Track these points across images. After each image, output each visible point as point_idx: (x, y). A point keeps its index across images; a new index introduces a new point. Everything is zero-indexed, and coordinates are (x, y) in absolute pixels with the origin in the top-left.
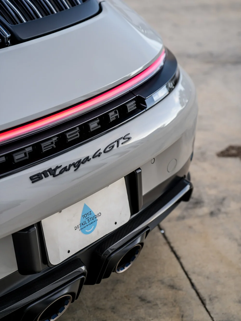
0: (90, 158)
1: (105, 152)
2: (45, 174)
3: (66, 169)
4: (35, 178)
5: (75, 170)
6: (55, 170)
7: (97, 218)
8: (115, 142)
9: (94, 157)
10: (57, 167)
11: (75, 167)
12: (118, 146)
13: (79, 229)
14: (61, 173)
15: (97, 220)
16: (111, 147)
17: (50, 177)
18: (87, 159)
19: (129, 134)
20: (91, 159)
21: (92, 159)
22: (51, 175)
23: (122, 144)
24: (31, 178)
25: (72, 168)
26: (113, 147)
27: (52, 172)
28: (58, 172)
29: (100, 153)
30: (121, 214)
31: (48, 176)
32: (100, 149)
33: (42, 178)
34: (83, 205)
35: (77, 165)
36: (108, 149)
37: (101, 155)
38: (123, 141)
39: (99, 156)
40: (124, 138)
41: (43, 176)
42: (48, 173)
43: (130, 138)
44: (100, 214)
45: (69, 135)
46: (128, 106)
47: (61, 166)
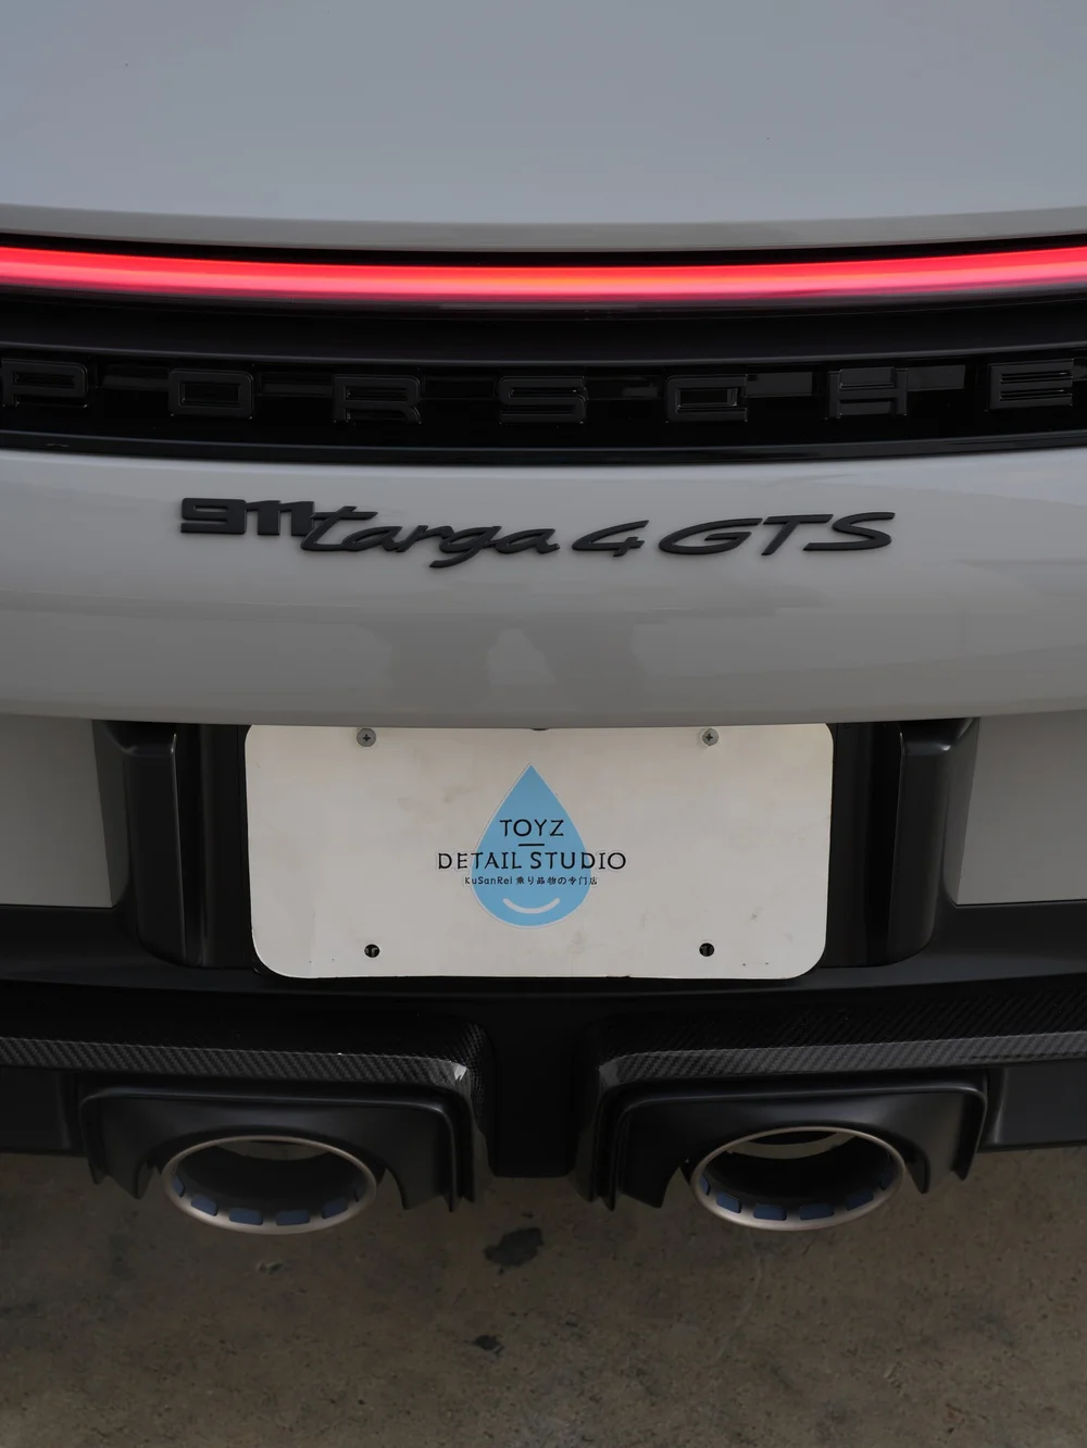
0: (551, 541)
1: (669, 546)
2: (269, 516)
3: (387, 540)
4: (206, 518)
5: (436, 565)
6: (329, 520)
7: (594, 872)
8: (771, 521)
9: (586, 545)
10: (348, 514)
11: (443, 550)
12: (769, 551)
13: (469, 872)
14: (352, 545)
15: (594, 882)
16: (725, 536)
17: (285, 545)
18: (538, 542)
19: (888, 517)
20: (555, 548)
21: (565, 555)
22: (295, 533)
23: (811, 548)
24: (189, 507)
25: (428, 552)
26: (736, 540)
28: (339, 533)
29: (635, 544)
30: (754, 916)
31: (275, 533)
32: (642, 525)
33: (239, 531)
34: (521, 771)
35: (459, 546)
36: (694, 542)
37: (631, 555)
38: (823, 534)
39: (618, 551)
40: (843, 526)
41: (252, 520)
42: (285, 521)
43: (879, 541)
44: (616, 861)
45: (518, 392)
46: (998, 371)
47: (369, 516)
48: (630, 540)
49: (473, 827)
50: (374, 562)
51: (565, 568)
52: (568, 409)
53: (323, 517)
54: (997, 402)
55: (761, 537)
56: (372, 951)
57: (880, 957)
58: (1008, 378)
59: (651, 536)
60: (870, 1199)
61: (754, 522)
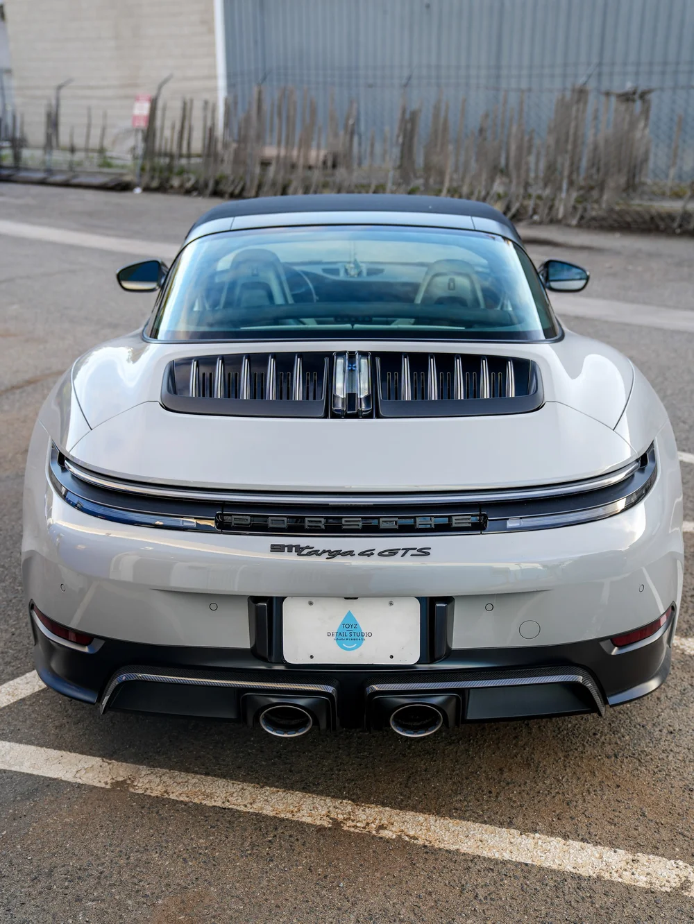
0: (353, 553)
1: (380, 554)
2: (290, 548)
4: (276, 549)
5: (327, 558)
6: (303, 549)
7: (365, 637)
8: (403, 549)
9: (362, 554)
10: (308, 547)
11: (329, 555)
12: (403, 555)
13: (334, 637)
14: (309, 554)
15: (364, 640)
16: (393, 552)
18: (351, 553)
19: (430, 549)
20: (354, 555)
21: (357, 556)
22: (296, 551)
23: (412, 555)
24: (272, 546)
25: (326, 555)
26: (395, 553)
27: (299, 550)
28: (305, 552)
29: (372, 554)
30: (403, 648)
31: (292, 552)
32: (374, 550)
33: (283, 551)
35: (333, 554)
36: (387, 553)
37: (372, 557)
38: (415, 552)
39: (369, 555)
40: (419, 550)
41: (286, 549)
42: (294, 549)
43: (428, 554)
44: (370, 635)
45: (346, 521)
46: (454, 518)
47: (313, 548)
49: (335, 626)
50: (314, 559)
51: (356, 562)
52: (358, 525)
53: (302, 548)
55: (401, 552)
56: (312, 657)
57: (433, 661)
58: (456, 520)
59: (376, 552)
60: (434, 728)
61: (399, 549)
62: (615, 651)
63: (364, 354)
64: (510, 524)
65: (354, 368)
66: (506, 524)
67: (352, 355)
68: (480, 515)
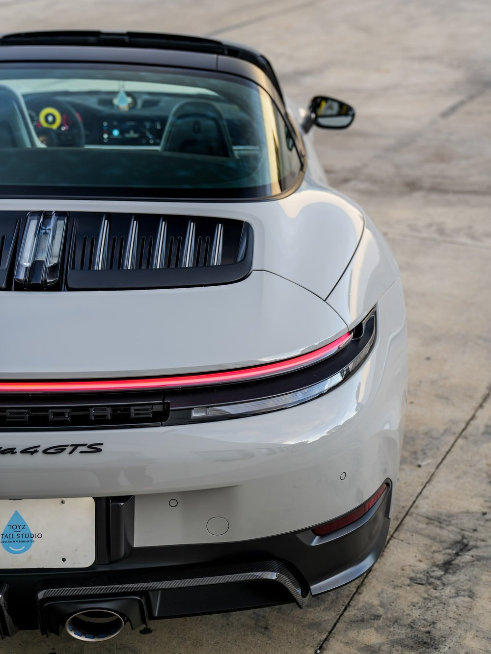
0: (15, 451)
1: (45, 452)
7: (34, 539)
8: (72, 445)
9: (24, 452)
12: (71, 453)
15: (34, 542)
16: (60, 449)
18: (12, 451)
19: (102, 444)
20: (16, 452)
21: (18, 454)
23: (81, 452)
26: (62, 450)
29: (36, 451)
30: (76, 550)
32: (39, 446)
34: (13, 513)
36: (52, 451)
37: (35, 454)
38: (85, 449)
39: (32, 453)
40: (90, 446)
43: (99, 450)
44: (40, 536)
45: (12, 413)
46: (132, 409)
48: (35, 450)
51: (18, 458)
52: (24, 418)
54: (133, 415)
55: (69, 449)
57: (112, 562)
58: (135, 410)
59: (40, 450)
60: (116, 632)
61: (67, 446)
62: (316, 542)
63: (60, 214)
64: (195, 415)
65: (48, 231)
66: (190, 414)
67: (47, 215)
68: (163, 404)
